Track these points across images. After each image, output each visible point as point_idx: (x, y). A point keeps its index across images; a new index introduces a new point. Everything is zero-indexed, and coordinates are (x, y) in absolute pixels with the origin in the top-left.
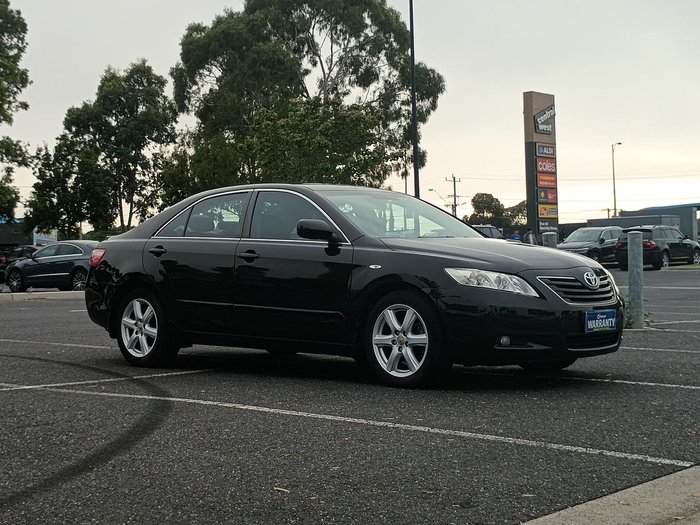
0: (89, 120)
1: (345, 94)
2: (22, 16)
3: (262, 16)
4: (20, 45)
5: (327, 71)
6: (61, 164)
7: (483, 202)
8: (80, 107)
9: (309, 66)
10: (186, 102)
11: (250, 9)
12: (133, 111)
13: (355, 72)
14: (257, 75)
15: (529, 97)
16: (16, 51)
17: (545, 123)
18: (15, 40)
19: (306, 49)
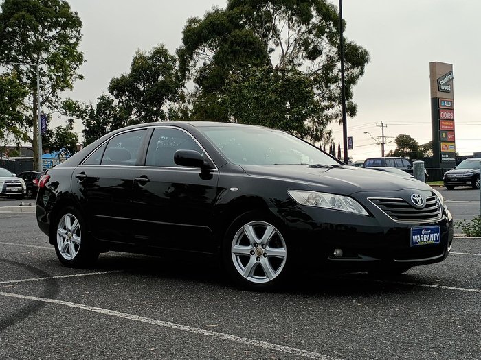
0: (124, 86)
1: (299, 65)
2: (78, 15)
3: (238, 11)
4: (78, 36)
5: (285, 50)
6: (101, 116)
7: (404, 141)
8: (119, 77)
9: (274, 46)
10: (187, 72)
11: (231, 6)
12: (155, 80)
13: (306, 49)
14: (234, 52)
15: (433, 66)
16: (75, 40)
17: (445, 84)
18: (74, 32)
19: (271, 34)
